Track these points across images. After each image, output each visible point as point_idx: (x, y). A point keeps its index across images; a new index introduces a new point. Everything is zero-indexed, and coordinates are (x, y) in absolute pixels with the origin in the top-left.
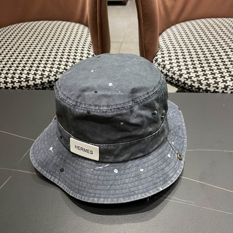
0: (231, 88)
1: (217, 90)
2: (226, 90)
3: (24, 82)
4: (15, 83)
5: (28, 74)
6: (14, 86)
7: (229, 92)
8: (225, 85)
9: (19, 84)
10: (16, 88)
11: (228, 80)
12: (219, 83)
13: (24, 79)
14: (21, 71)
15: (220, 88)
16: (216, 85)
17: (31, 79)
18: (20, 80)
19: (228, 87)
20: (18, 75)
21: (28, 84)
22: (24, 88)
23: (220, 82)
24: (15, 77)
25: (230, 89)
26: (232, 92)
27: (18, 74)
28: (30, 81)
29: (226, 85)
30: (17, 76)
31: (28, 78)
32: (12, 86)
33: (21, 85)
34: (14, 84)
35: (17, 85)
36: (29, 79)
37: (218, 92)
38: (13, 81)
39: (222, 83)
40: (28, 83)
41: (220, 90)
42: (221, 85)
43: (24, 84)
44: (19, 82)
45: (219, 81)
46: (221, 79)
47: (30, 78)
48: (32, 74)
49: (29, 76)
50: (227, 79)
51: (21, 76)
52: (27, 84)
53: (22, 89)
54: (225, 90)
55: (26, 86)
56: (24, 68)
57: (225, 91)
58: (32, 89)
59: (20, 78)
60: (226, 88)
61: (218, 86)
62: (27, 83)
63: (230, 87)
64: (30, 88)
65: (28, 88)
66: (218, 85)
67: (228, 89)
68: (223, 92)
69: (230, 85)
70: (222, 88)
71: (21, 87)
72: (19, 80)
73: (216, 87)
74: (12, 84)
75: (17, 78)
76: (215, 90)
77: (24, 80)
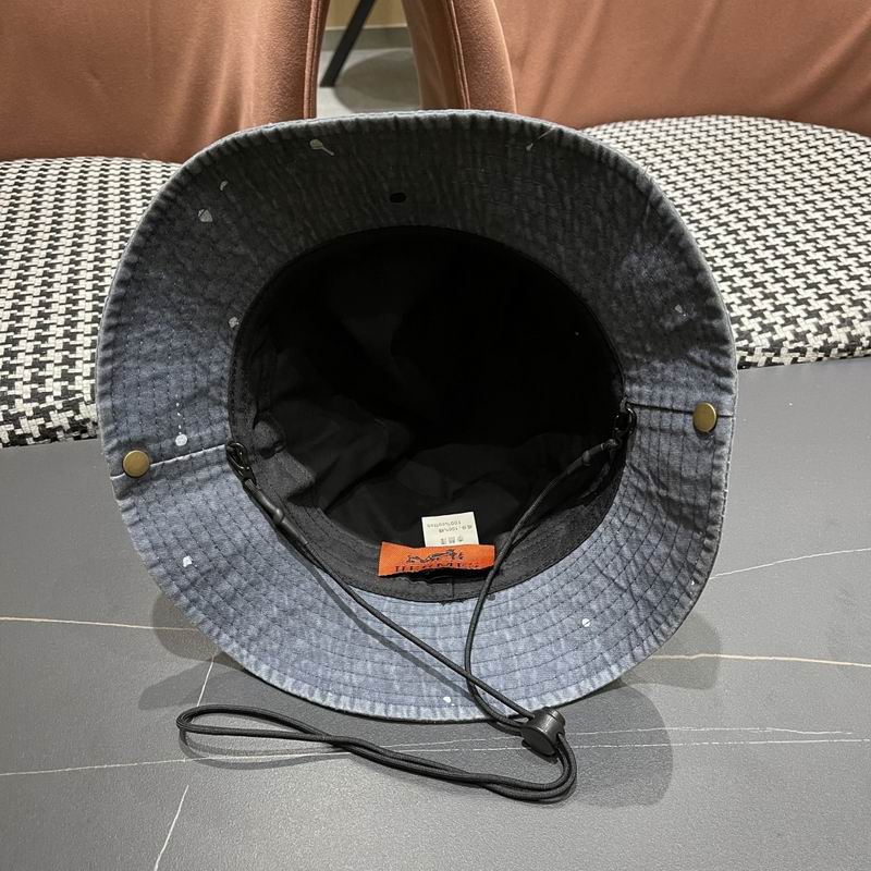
0: (792, 347)
1: (748, 359)
2: (778, 354)
3: (59, 411)
4: (23, 421)
5: (68, 377)
6: (19, 432)
7: (786, 358)
8: (771, 340)
9: (41, 421)
10: (30, 441)
11: (776, 323)
12: (753, 334)
13: (56, 398)
14: (34, 370)
15: (758, 351)
16: (745, 342)
17: (88, 398)
18: (42, 406)
19: (782, 346)
20: (28, 388)
21: (77, 418)
22: (60, 435)
23: (753, 330)
24: (19, 397)
25: (790, 351)
26: (795, 361)
27: (25, 383)
28: (82, 406)
29: (775, 338)
30: (26, 393)
31: (74, 396)
32: (11, 433)
33: (49, 425)
34: (18, 426)
35: (30, 427)
36: (78, 396)
37: (755, 365)
38: (12, 412)
39: (760, 333)
40: (78, 412)
41: (759, 356)
42: (761, 341)
43: (60, 419)
44: (38, 413)
45: (750, 328)
46: (752, 320)
47: (79, 392)
48: (86, 378)
49: (77, 388)
50: (773, 320)
51: (41, 390)
52: (71, 419)
53: (55, 439)
54: (775, 355)
55: (67, 427)
56: (42, 355)
57: (775, 360)
58: (91, 433)
59: (37, 397)
60: (776, 347)
61: (752, 345)
62: (70, 413)
63: (786, 343)
64: (85, 431)
65: (76, 434)
66: (751, 341)
67: (784, 351)
68: (769, 363)
69: (786, 339)
70: (764, 350)
71: (48, 435)
72: (35, 404)
73: (745, 349)
74: (11, 427)
75: (26, 401)
76: (743, 358)
77: (59, 405)
